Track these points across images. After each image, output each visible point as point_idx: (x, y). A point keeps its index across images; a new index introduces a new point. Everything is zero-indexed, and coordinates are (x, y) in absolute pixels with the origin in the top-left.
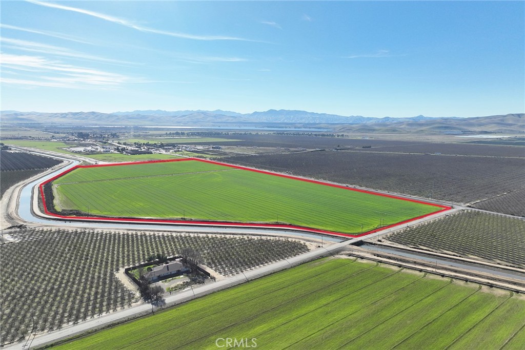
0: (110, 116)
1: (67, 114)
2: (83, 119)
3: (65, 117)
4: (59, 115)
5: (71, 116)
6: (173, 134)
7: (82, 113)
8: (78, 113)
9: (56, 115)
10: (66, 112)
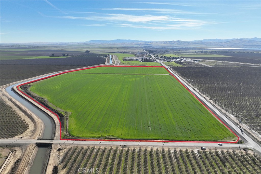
0: (185, 42)
1: (167, 42)
2: (173, 44)
3: (165, 43)
4: (163, 42)
5: (168, 43)
6: (200, 52)
7: (173, 41)
8: (171, 41)
9: (162, 42)
10: (167, 41)
